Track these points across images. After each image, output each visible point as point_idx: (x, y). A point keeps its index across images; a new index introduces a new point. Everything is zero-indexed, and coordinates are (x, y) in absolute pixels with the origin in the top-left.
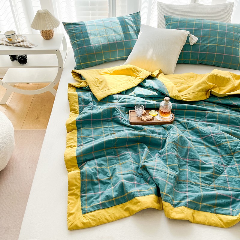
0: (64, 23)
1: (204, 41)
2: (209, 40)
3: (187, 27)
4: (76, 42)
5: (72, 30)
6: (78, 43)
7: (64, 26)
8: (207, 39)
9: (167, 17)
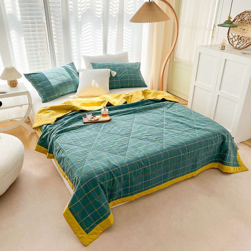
0: (25, 74)
1: (120, 73)
2: (123, 73)
3: (108, 67)
4: (39, 84)
5: (33, 78)
6: (41, 85)
7: (25, 76)
8: (122, 72)
9: (92, 63)
